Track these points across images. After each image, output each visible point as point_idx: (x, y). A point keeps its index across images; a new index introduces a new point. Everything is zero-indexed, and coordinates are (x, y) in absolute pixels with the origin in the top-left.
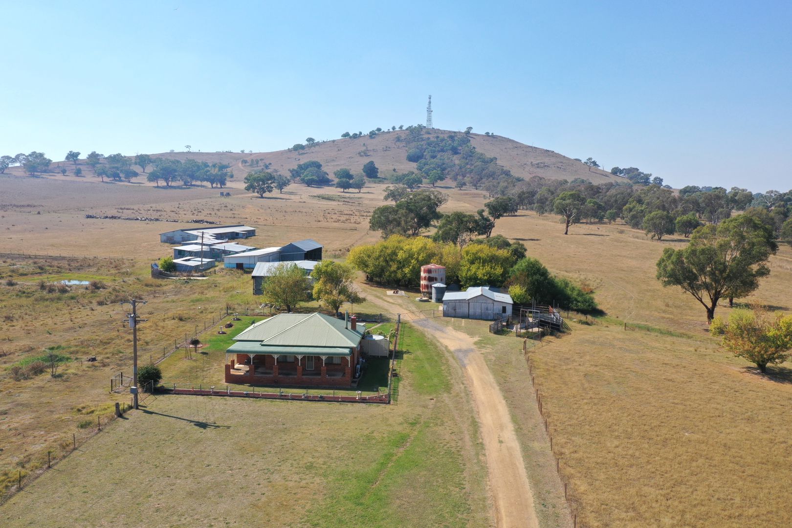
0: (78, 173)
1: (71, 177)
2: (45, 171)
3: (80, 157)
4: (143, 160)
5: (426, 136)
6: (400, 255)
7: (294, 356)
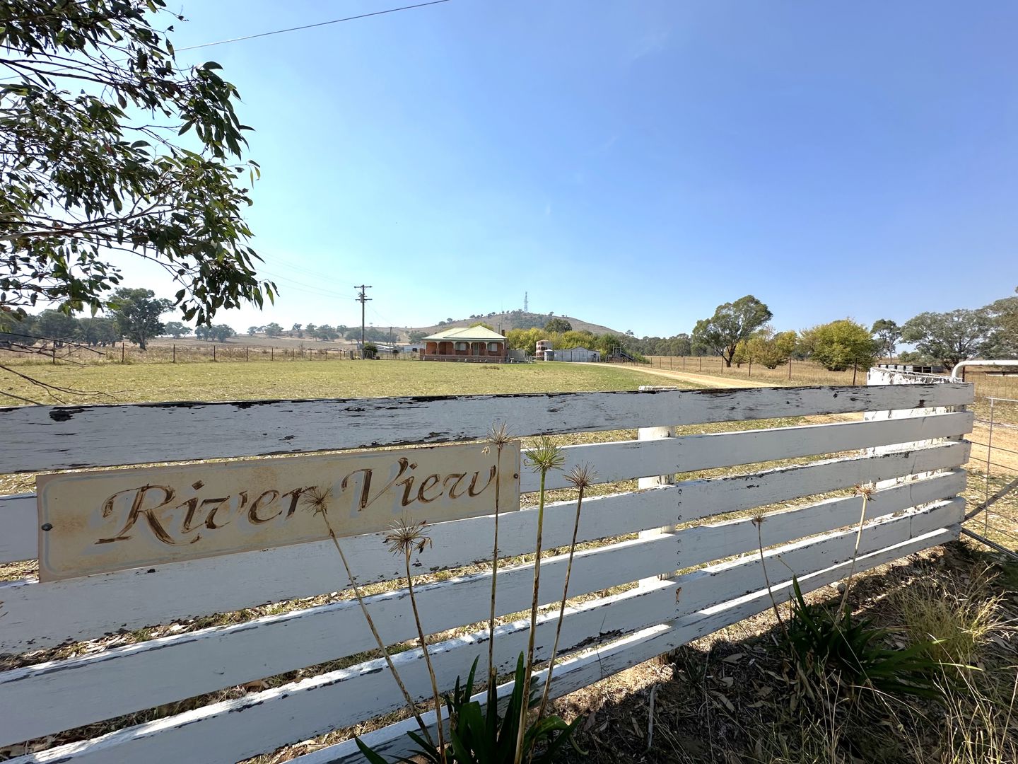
0: (300, 336)
1: (296, 339)
2: (279, 335)
3: (302, 328)
4: (342, 329)
5: (524, 317)
6: (521, 338)
7: (466, 342)
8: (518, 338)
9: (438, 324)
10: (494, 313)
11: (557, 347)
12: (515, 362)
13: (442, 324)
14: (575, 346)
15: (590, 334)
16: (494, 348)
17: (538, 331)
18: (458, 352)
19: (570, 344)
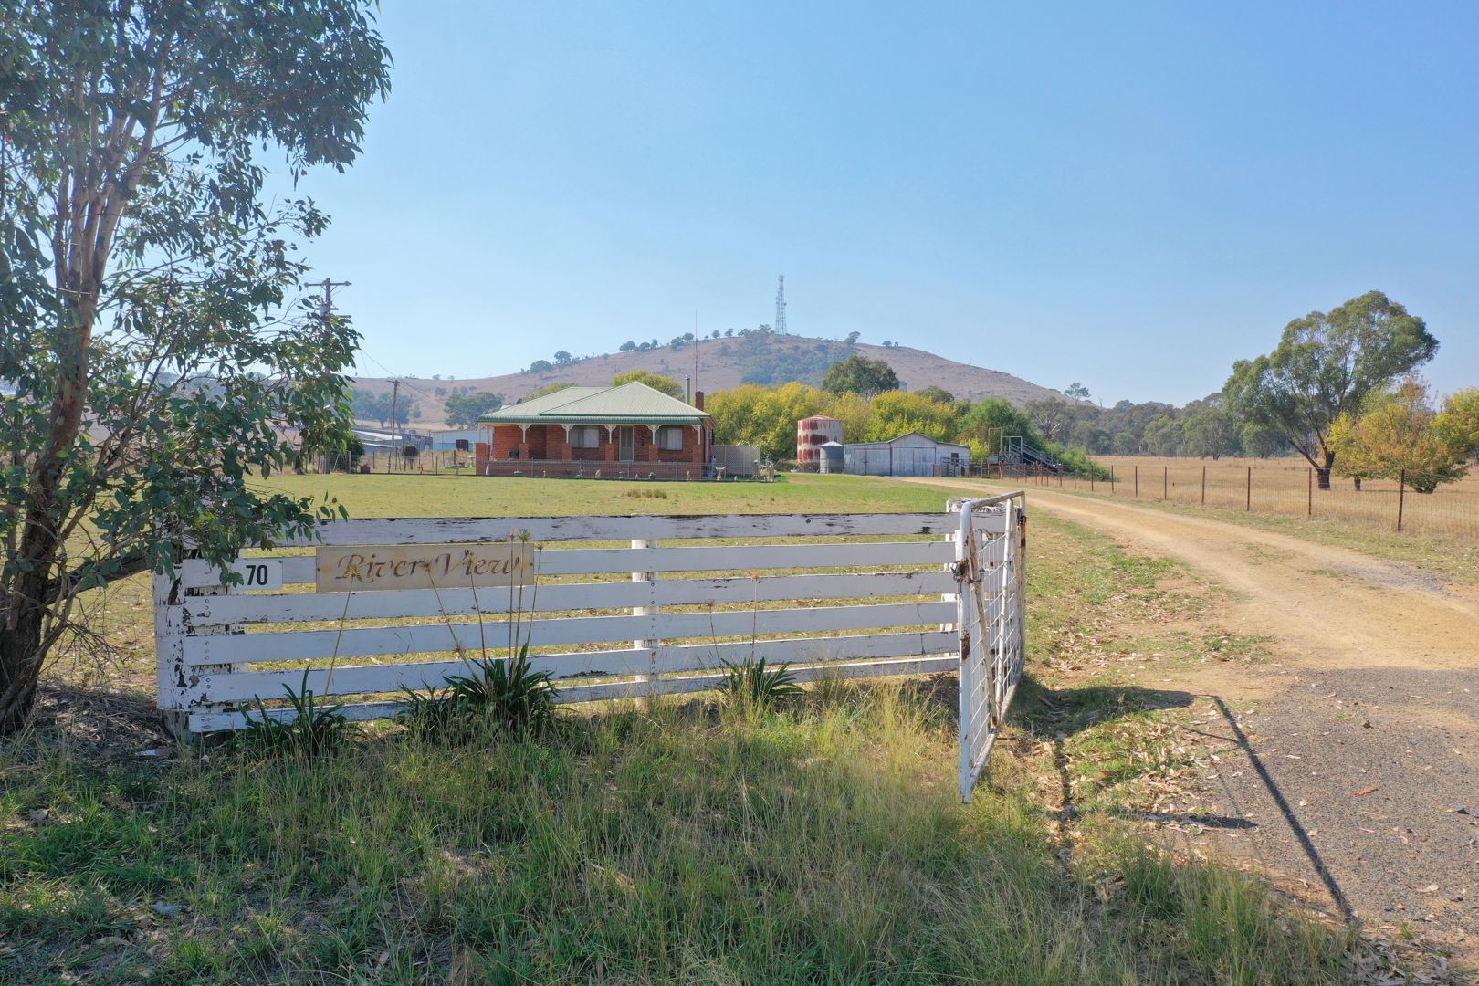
5: (776, 346)
6: (758, 410)
7: (599, 426)
8: (747, 409)
9: (527, 367)
10: (689, 336)
11: (855, 435)
12: (728, 477)
13: (540, 367)
14: (903, 432)
15: (946, 397)
16: (674, 441)
17: (804, 392)
18: (580, 452)
19: (891, 428)
